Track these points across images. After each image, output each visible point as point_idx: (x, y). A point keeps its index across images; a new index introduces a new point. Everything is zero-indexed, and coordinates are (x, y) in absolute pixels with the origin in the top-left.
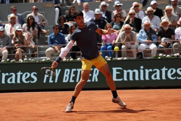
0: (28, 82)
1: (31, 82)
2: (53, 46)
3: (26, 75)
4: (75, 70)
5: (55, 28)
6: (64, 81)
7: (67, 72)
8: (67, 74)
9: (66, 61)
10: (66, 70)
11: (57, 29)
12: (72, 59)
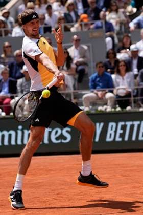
0: (59, 141)
1: (63, 141)
2: (95, 91)
3: (57, 132)
4: (123, 123)
5: (98, 66)
6: (108, 139)
7: (112, 126)
8: (112, 129)
9: (112, 111)
10: (111, 124)
11: (101, 68)
12: (118, 109)
